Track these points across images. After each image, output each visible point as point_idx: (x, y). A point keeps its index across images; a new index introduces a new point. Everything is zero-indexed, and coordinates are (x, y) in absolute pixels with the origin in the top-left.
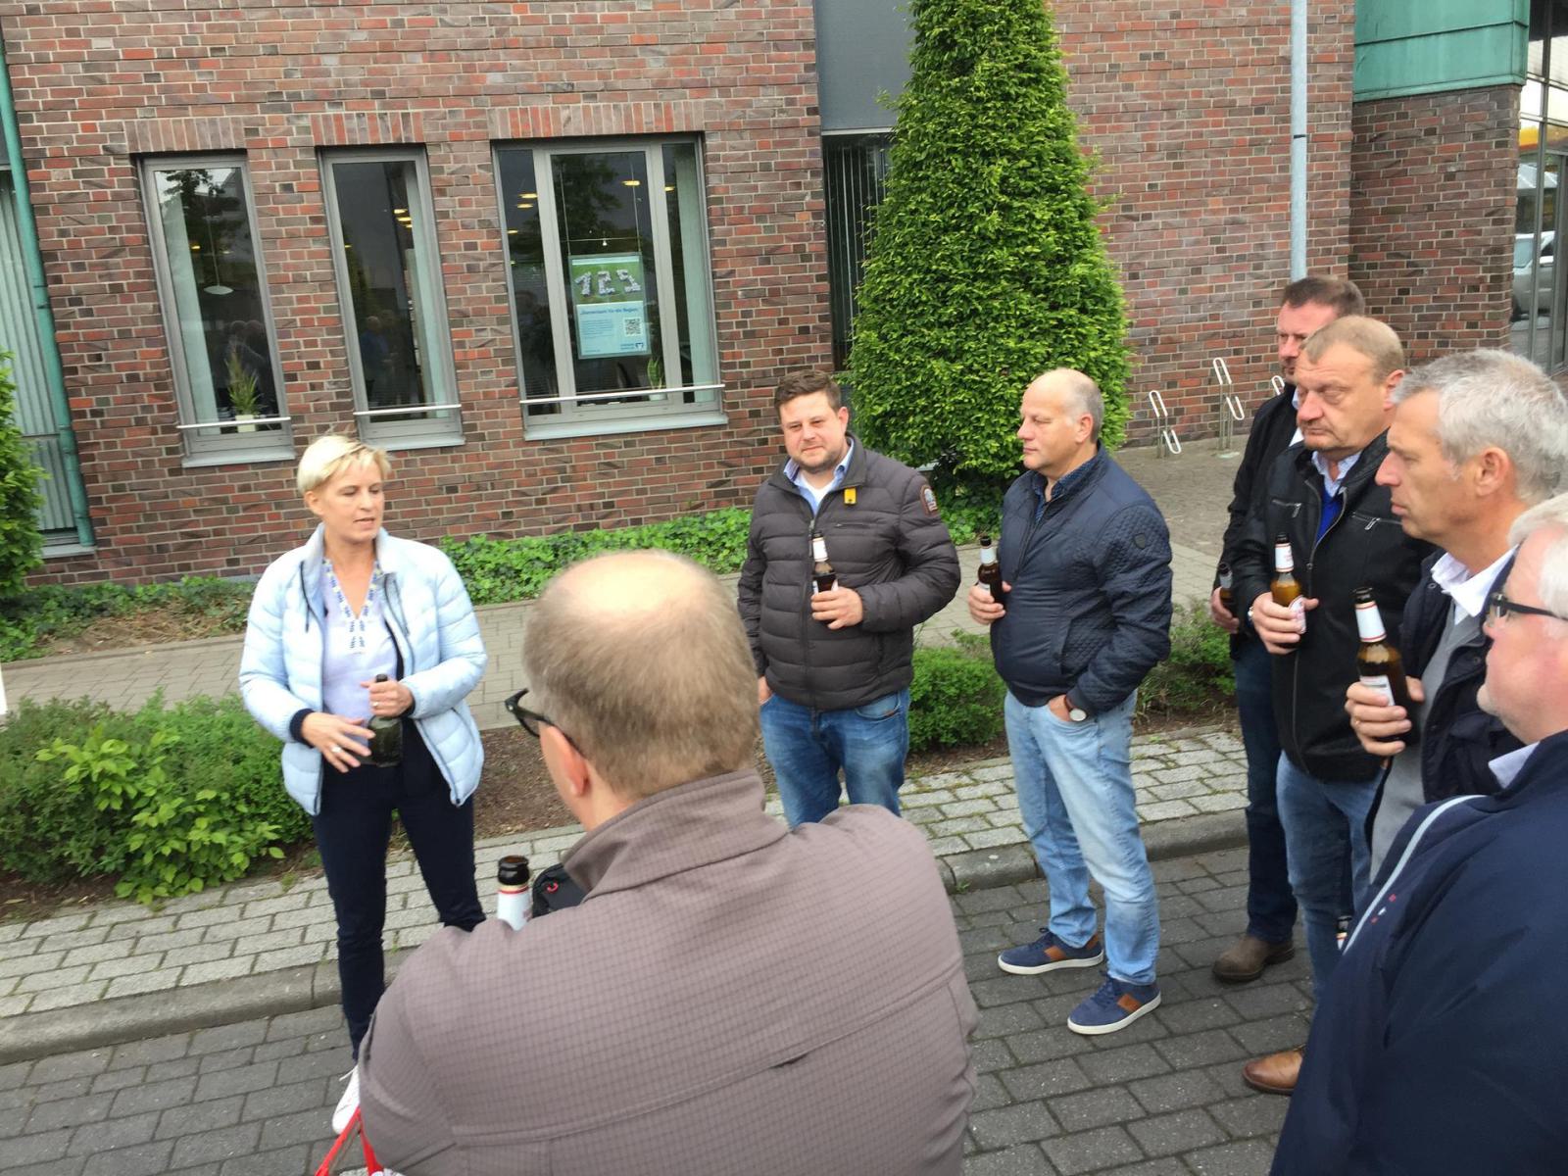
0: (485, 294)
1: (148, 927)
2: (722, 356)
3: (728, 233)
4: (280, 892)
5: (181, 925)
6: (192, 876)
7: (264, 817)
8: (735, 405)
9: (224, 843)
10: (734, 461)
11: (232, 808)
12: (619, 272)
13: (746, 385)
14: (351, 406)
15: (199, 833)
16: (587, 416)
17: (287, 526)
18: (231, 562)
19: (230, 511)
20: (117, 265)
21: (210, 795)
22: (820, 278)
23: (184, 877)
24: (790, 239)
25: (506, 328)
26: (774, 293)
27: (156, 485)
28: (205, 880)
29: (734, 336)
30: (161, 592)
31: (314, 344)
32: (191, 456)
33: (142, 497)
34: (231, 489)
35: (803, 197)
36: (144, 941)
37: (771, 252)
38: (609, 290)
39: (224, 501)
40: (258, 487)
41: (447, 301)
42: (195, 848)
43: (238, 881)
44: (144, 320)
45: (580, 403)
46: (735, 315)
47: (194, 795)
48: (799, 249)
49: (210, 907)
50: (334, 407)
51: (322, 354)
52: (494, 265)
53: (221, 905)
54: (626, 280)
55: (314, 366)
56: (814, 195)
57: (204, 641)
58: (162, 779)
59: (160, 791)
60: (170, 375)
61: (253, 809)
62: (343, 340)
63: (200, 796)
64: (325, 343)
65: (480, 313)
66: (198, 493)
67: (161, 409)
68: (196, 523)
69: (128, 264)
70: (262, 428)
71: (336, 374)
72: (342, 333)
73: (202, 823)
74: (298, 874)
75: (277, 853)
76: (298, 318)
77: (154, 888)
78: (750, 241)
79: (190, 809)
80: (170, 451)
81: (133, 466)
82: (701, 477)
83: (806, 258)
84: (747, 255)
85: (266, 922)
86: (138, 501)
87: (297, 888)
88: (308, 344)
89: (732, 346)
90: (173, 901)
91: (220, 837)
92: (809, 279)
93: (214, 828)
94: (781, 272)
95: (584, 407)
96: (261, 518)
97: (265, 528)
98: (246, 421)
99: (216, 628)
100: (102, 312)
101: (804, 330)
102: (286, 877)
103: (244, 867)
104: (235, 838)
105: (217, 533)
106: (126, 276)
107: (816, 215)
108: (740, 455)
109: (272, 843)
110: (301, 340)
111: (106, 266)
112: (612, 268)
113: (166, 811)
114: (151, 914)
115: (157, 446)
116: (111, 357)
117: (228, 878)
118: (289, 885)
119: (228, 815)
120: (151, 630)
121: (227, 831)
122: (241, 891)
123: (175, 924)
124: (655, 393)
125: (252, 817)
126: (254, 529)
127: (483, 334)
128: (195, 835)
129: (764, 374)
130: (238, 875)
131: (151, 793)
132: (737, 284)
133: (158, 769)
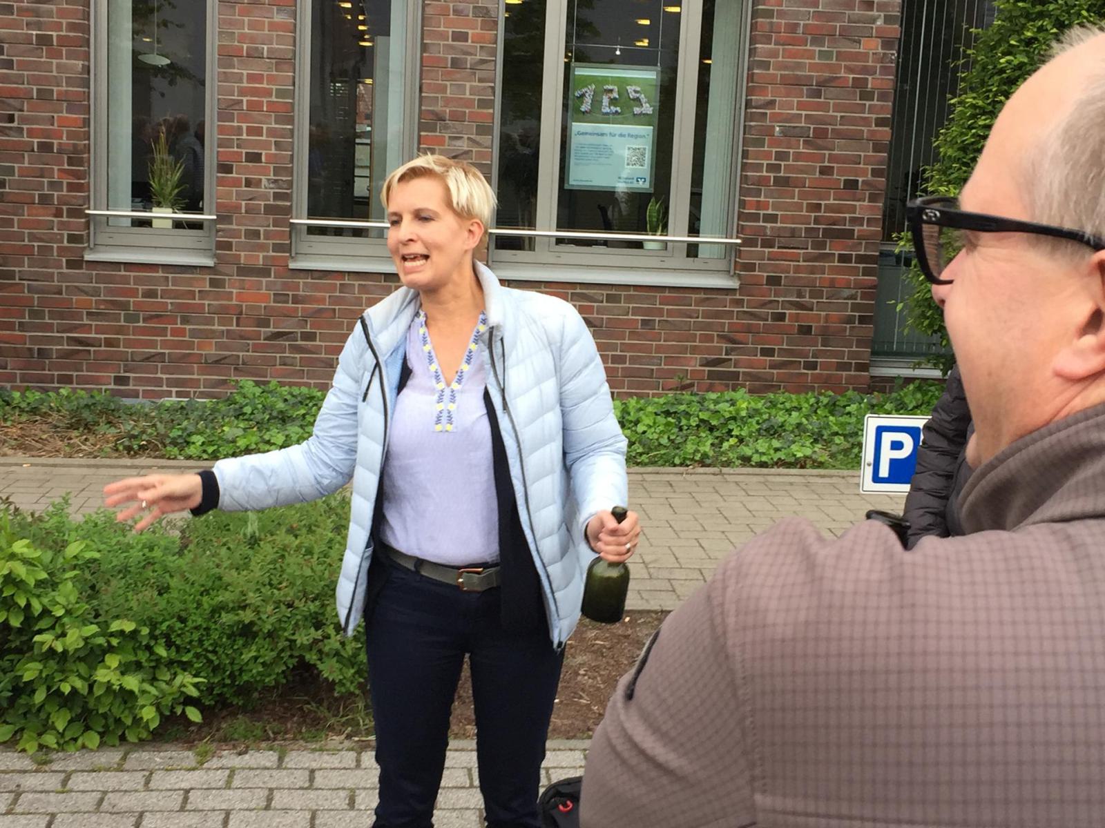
0: (468, 95)
1: (31, 781)
2: (742, 204)
3: (775, 54)
4: (194, 764)
5: (70, 784)
6: (88, 728)
7: (185, 666)
8: (751, 267)
9: (136, 690)
10: (739, 336)
11: (149, 648)
12: (630, 89)
13: (768, 243)
14: (288, 211)
15: (107, 674)
16: (566, 258)
17: (190, 345)
18: (120, 380)
19: (130, 318)
20: (50, 14)
21: (129, 626)
22: (880, 122)
23: (77, 728)
24: (850, 70)
25: (485, 139)
26: (821, 134)
27: (50, 277)
28: (102, 735)
29: (763, 181)
30: (42, 401)
31: (258, 132)
32: (95, 248)
33: (30, 289)
34: (134, 293)
35: (874, 20)
36: (26, 798)
37: (823, 83)
38: (613, 109)
39: (124, 306)
40: (165, 294)
41: (421, 98)
42: (98, 692)
43: (142, 743)
44: (70, 81)
45: (560, 241)
46: (767, 155)
47: (107, 624)
48: (859, 84)
49: (108, 770)
50: (269, 210)
51: (266, 145)
52: (483, 62)
53: (120, 769)
54: (638, 100)
55: (254, 158)
56: (888, 19)
57: (92, 461)
58: (73, 599)
59: (68, 612)
60: (87, 149)
61: (173, 655)
62: (292, 131)
63: (115, 626)
64: (272, 132)
65: (457, 117)
66: (96, 292)
67: (71, 187)
68: (87, 328)
69: (62, 14)
70: (178, 224)
71: (277, 171)
72: (293, 124)
73: (113, 661)
74: (213, 746)
75: (194, 715)
76: (245, 99)
77: (40, 735)
78: (799, 66)
79: (101, 641)
80: (72, 238)
81: (28, 251)
82: (694, 350)
83: (866, 96)
84: (794, 83)
85: (178, 798)
86: (26, 293)
87: (215, 763)
88: (251, 131)
89: (758, 194)
90: (60, 754)
91: (132, 682)
92: (866, 121)
93: (125, 669)
94: (832, 110)
95: (563, 247)
96: (163, 332)
97: (165, 344)
98: (163, 215)
99: (108, 447)
100: (24, 66)
101: (851, 185)
102: (201, 746)
103: (153, 726)
104: (147, 687)
105: (109, 343)
106: (58, 27)
107: (887, 44)
108: (749, 329)
109: (189, 701)
110: (244, 126)
111: (37, 13)
112: (623, 82)
113: (74, 639)
114: (34, 767)
115: (59, 229)
116: (24, 120)
117: (132, 738)
118: (203, 757)
119: (143, 657)
120: (28, 441)
121: (140, 676)
122: (145, 755)
123: (64, 783)
124: (652, 240)
125: (170, 663)
126: (152, 344)
127: (458, 143)
128: (102, 675)
129: (793, 233)
130: (144, 735)
131: (59, 612)
132: (776, 118)
133: (70, 584)
